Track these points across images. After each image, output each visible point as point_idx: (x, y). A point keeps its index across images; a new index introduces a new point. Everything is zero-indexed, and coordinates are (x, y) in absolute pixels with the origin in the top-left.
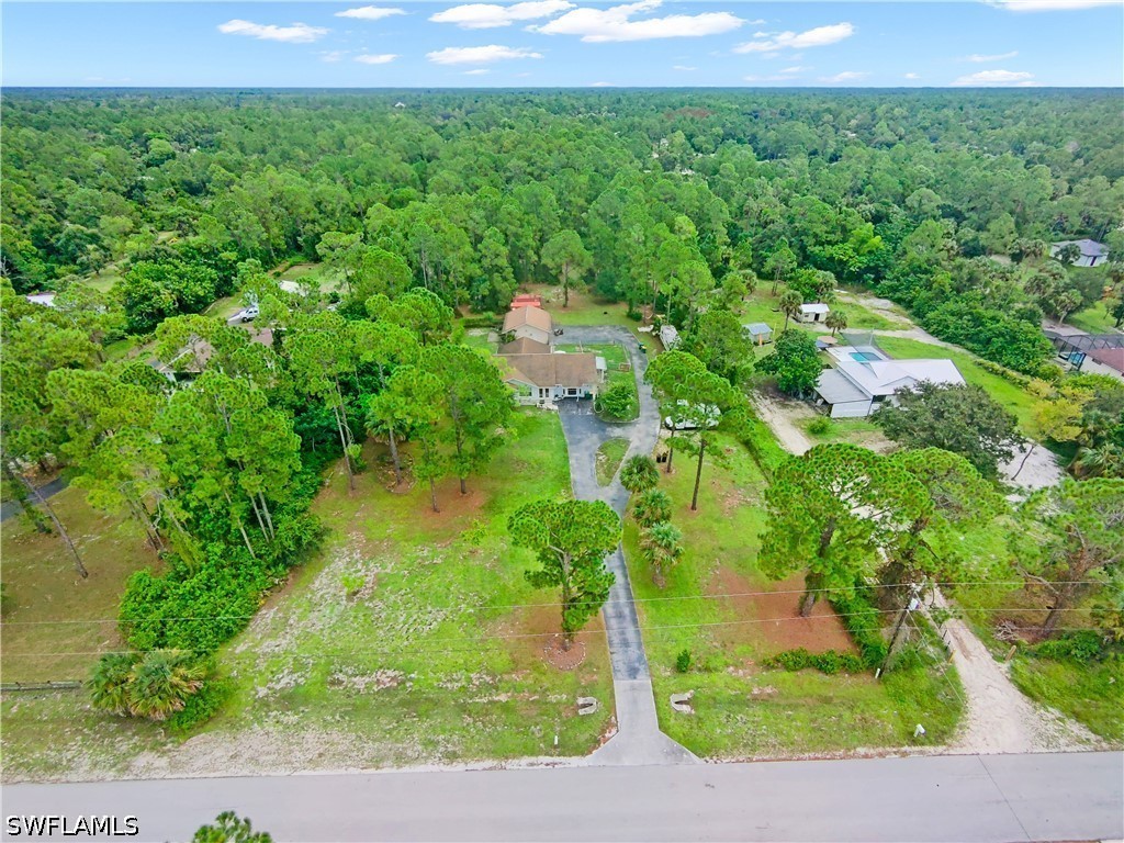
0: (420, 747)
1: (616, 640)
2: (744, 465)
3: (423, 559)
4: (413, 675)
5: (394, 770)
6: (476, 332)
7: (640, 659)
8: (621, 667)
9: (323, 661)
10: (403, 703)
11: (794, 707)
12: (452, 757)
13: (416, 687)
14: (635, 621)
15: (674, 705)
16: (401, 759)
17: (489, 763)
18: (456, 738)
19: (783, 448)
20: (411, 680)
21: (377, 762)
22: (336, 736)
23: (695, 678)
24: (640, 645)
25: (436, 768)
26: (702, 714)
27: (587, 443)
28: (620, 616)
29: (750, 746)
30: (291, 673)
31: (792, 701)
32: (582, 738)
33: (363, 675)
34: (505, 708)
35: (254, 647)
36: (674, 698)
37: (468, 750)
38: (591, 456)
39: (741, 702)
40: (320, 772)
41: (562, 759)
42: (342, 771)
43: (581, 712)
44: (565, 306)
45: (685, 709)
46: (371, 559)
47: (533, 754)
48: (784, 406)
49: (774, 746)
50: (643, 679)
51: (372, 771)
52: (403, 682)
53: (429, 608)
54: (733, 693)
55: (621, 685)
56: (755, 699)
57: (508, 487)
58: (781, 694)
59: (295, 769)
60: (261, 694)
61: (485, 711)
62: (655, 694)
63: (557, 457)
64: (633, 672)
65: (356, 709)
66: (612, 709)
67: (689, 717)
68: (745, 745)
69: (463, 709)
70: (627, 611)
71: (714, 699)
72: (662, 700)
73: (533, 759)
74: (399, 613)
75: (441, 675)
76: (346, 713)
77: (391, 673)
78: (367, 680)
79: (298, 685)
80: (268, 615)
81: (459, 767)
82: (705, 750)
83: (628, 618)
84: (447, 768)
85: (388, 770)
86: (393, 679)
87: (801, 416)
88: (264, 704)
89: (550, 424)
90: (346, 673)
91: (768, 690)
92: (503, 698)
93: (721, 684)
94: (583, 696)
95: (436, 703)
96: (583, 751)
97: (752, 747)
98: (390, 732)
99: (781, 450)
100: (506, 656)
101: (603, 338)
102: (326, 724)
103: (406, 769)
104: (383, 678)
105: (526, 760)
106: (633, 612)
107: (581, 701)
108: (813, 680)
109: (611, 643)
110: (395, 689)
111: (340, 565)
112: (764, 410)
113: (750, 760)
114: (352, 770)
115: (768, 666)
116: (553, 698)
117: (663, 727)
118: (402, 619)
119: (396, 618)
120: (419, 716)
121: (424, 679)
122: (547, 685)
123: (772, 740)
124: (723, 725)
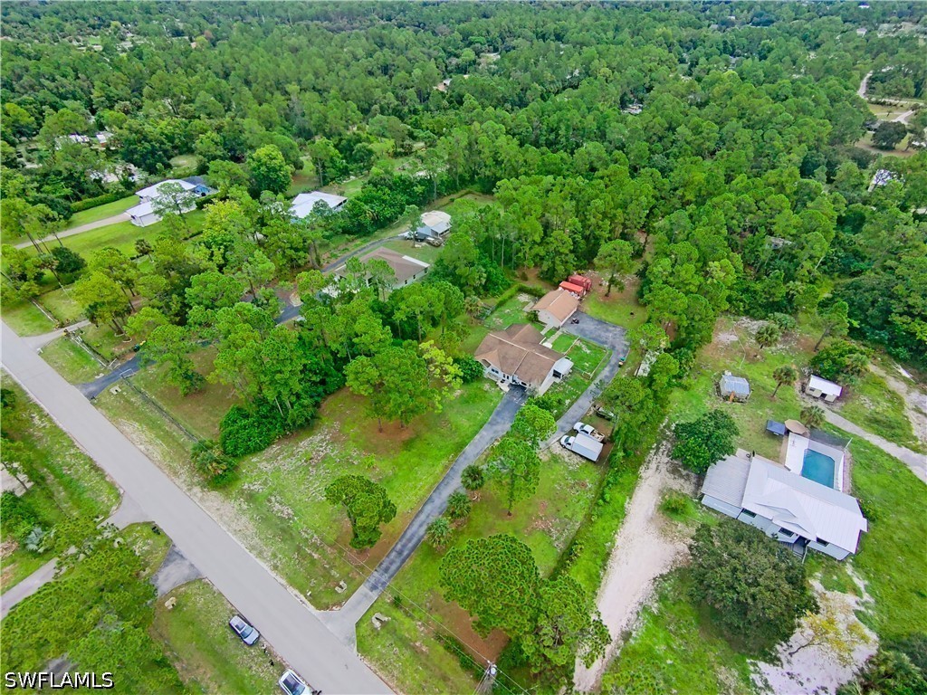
0: (270, 554)
1: (384, 566)
2: (581, 503)
3: (351, 457)
4: (296, 518)
5: (254, 557)
6: (524, 298)
7: (384, 584)
8: (372, 580)
9: (273, 487)
10: (282, 529)
11: (426, 667)
12: (275, 567)
13: (292, 525)
14: (403, 561)
15: (373, 618)
16: (260, 554)
17: (284, 582)
18: (284, 560)
19: (626, 505)
20: (294, 520)
21: (252, 548)
22: (250, 526)
23: (399, 614)
24: (392, 576)
25: (266, 568)
26: (382, 633)
27: (498, 428)
28: (400, 553)
29: (384, 665)
30: (260, 485)
31: (429, 664)
32: (325, 601)
33: (280, 504)
34: (313, 562)
35: (259, 462)
36: (378, 615)
37: (283, 569)
38: (492, 439)
39: (405, 643)
40: (234, 538)
41: (308, 603)
42: (240, 543)
43: (337, 588)
44: (606, 295)
45: (378, 624)
46: (332, 443)
47: (301, 592)
48: (674, 471)
49: (393, 676)
50: (374, 595)
51: (247, 551)
52: (289, 519)
54: (407, 635)
55: (363, 589)
56: (414, 648)
57: (427, 435)
58: (428, 656)
59: (229, 530)
60: (244, 487)
61: (305, 557)
62: (372, 606)
63: (471, 429)
64: (374, 588)
65: (266, 519)
66: (348, 597)
67: (374, 629)
68: (382, 664)
69: (299, 549)
70: (405, 553)
71: (396, 630)
72: (371, 612)
73: (298, 593)
75: (305, 526)
76: (262, 518)
77: (290, 511)
78: (280, 508)
79: (258, 492)
80: (275, 448)
81: (273, 574)
82: (363, 649)
83: (402, 557)
84: (269, 571)
85: (252, 555)
86: (289, 514)
87: (676, 487)
88: (242, 492)
89: (491, 401)
90: (276, 499)
91: (424, 649)
92: (316, 556)
93: (406, 626)
94: (345, 582)
95: (292, 538)
96: (319, 606)
97: (384, 667)
98: (267, 538)
99: (623, 506)
100: (335, 536)
101: (604, 339)
102: (252, 518)
103: (258, 560)
104: (286, 511)
105: (297, 592)
106: (408, 555)
107: (342, 583)
108: (451, 664)
109: (382, 564)
110: (285, 520)
111: (318, 438)
112: (653, 465)
113: (375, 672)
114: (243, 546)
115: (439, 638)
116: (333, 572)
117: (358, 625)
119: (314, 484)
120: (282, 540)
121: (298, 524)
122: (337, 564)
123: (395, 673)
124: (384, 646)
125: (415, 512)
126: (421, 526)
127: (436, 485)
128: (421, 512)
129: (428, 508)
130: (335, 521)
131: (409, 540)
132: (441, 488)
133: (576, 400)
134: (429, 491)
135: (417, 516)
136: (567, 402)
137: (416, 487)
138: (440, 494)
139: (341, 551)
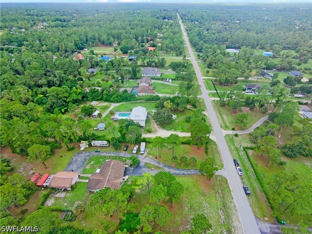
4: (219, 207)
5: (237, 207)
9: (220, 227)
10: (225, 208)
11: (214, 155)
12: (232, 198)
13: (221, 206)
16: (235, 207)
20: (220, 207)
22: (234, 219)
25: (235, 200)
27: (146, 171)
29: (221, 161)
32: (225, 180)
33: (221, 217)
40: (241, 220)
41: (229, 183)
42: (240, 216)
43: (220, 180)
46: (189, 222)
47: (229, 186)
51: (238, 211)
52: (221, 209)
53: (203, 206)
58: (212, 155)
59: (242, 225)
61: (223, 194)
65: (228, 217)
66: (219, 175)
69: (223, 197)
73: (230, 186)
74: (205, 212)
75: (218, 202)
76: (229, 219)
77: (219, 211)
78: (222, 216)
79: (226, 231)
81: (234, 197)
82: (223, 166)
85: (237, 208)
86: (220, 211)
90: (221, 221)
92: (220, 191)
94: (217, 179)
96: (227, 180)
97: (221, 160)
98: (231, 209)
100: (212, 190)
101: (83, 160)
102: (232, 222)
103: (236, 205)
104: (221, 213)
105: (230, 187)
107: (218, 180)
108: (209, 151)
110: (222, 210)
113: (223, 161)
114: (239, 214)
116: (219, 184)
117: (221, 169)
118: (207, 211)
123: (219, 158)
124: (218, 163)
125: (189, 176)
126: (191, 172)
127: (178, 176)
128: (188, 174)
129: (185, 173)
130: (209, 194)
131: (197, 172)
132: (178, 174)
133: (121, 157)
134: (181, 177)
135: (190, 174)
136: (123, 159)
137: (182, 181)
138: (180, 173)
139: (214, 185)
